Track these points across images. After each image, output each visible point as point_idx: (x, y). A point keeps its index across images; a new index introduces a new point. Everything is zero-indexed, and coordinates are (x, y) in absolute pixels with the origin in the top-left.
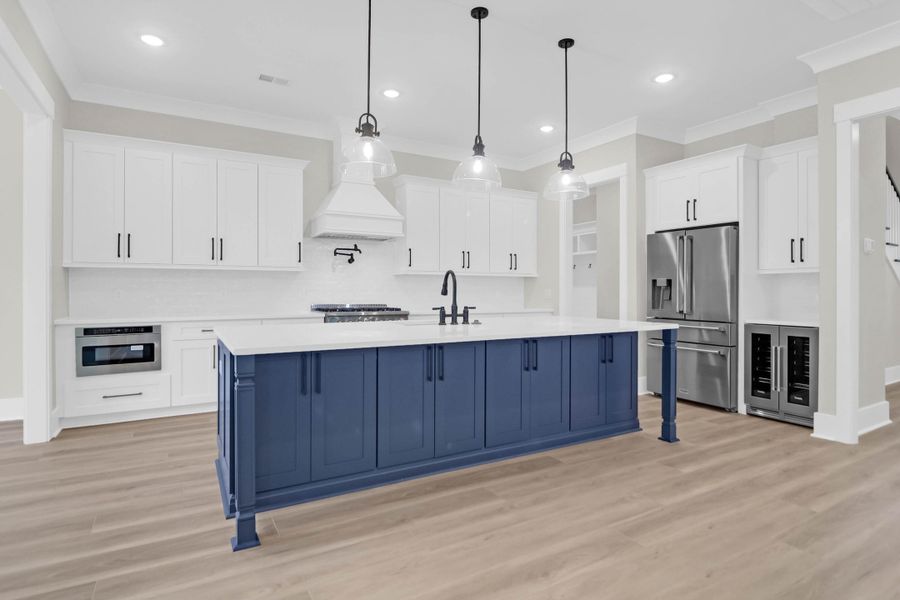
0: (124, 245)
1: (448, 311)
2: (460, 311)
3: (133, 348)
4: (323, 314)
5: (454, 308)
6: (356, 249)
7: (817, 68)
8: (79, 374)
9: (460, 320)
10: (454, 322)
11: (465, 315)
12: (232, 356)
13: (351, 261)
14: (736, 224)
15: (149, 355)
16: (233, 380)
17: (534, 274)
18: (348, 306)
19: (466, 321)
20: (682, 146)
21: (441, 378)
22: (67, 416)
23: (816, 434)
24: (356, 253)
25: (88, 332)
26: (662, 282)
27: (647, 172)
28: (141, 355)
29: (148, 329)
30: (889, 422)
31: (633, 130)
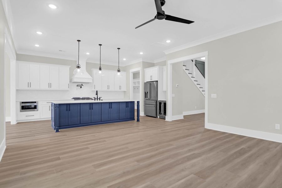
0: (29, 85)
1: (96, 98)
2: (99, 98)
3: (32, 106)
4: (74, 99)
5: (97, 97)
6: (82, 85)
7: (166, 53)
8: (21, 111)
9: (99, 100)
10: (97, 100)
11: (100, 99)
12: (55, 104)
13: (81, 88)
14: (157, 81)
15: (35, 107)
16: (55, 108)
17: (126, 91)
18: (81, 98)
19: (100, 100)
20: (154, 63)
21: (92, 109)
22: (18, 120)
23: (166, 120)
24: (82, 86)
25: (23, 103)
26: (146, 93)
27: (145, 69)
28: (33, 108)
29: (35, 102)
30: (183, 118)
31: (141, 61)
